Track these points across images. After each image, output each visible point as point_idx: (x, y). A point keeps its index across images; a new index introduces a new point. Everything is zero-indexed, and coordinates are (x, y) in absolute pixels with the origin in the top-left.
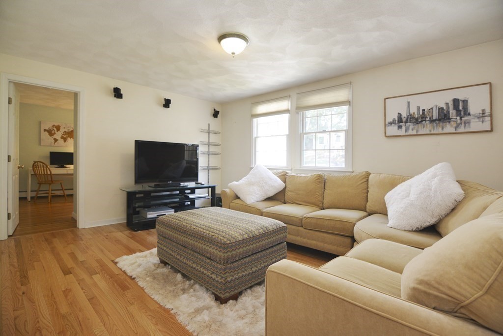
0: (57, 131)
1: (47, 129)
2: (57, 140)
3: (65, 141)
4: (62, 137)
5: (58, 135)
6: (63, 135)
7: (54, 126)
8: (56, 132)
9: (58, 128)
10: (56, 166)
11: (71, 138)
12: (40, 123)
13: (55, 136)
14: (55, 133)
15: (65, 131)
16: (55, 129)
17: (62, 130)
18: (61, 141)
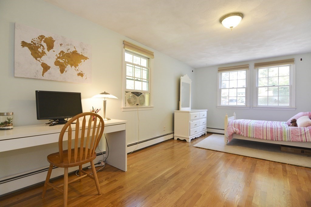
0: (48, 50)
1: (29, 41)
2: (49, 68)
3: (62, 71)
4: (57, 63)
5: (50, 58)
6: (59, 58)
7: (42, 37)
8: (46, 50)
9: (50, 44)
10: (48, 121)
11: (72, 65)
12: (14, 26)
13: (44, 59)
14: (43, 53)
15: (62, 52)
16: (45, 45)
17: (57, 49)
18: (55, 70)
